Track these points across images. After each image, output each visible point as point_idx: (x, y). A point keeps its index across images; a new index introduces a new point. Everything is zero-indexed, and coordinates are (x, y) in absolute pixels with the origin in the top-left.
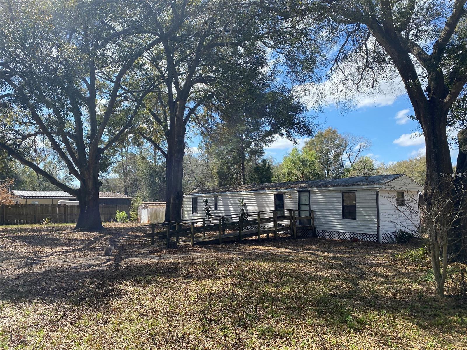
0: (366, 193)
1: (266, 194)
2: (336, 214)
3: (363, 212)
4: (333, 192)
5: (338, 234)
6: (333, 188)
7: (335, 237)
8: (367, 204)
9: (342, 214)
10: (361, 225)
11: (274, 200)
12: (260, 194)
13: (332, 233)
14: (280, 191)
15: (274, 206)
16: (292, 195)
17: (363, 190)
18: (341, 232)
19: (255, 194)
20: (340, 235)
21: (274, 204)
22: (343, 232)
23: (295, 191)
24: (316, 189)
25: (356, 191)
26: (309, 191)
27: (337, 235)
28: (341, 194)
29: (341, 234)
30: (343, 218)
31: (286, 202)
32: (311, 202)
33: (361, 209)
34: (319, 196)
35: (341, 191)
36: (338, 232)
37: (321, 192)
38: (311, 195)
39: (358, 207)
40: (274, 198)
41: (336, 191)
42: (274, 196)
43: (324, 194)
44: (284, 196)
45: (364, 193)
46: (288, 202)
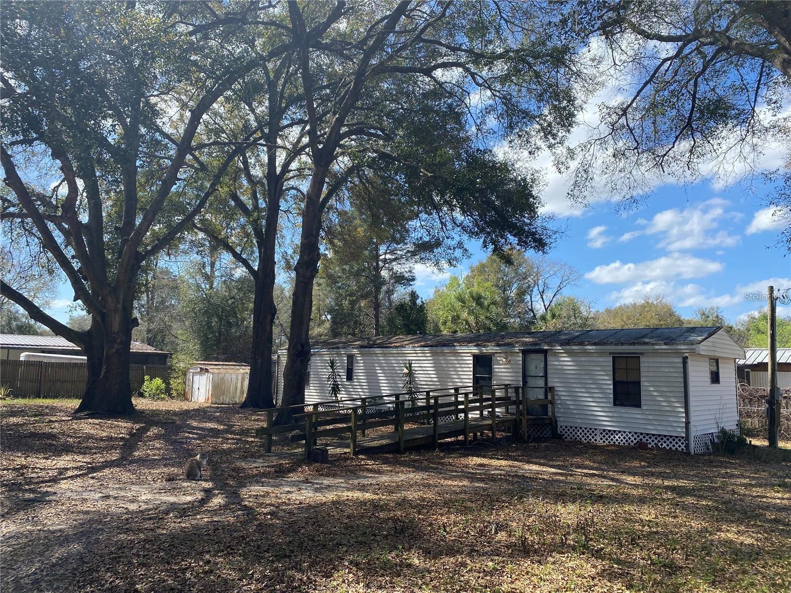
0: (663, 360)
1: (456, 354)
2: (600, 396)
3: (655, 394)
4: (595, 355)
5: (604, 434)
6: (594, 347)
7: (598, 439)
8: (663, 379)
9: (612, 396)
10: (650, 417)
11: (472, 366)
12: (444, 354)
13: (591, 432)
14: (484, 350)
15: (472, 377)
16: (509, 358)
17: (656, 353)
18: (610, 431)
19: (433, 354)
20: (607, 436)
21: (471, 373)
22: (615, 431)
23: (517, 349)
24: (559, 348)
25: (642, 354)
26: (545, 352)
27: (602, 436)
28: (611, 359)
29: (609, 434)
30: (615, 404)
31: (497, 370)
32: (549, 371)
33: (652, 389)
34: (566, 361)
35: (610, 353)
36: (604, 431)
37: (570, 353)
38: (549, 358)
39: (644, 383)
40: (472, 362)
41: (601, 354)
42: (472, 358)
43: (576, 359)
44: (494, 358)
45: (657, 359)
46: (500, 370)
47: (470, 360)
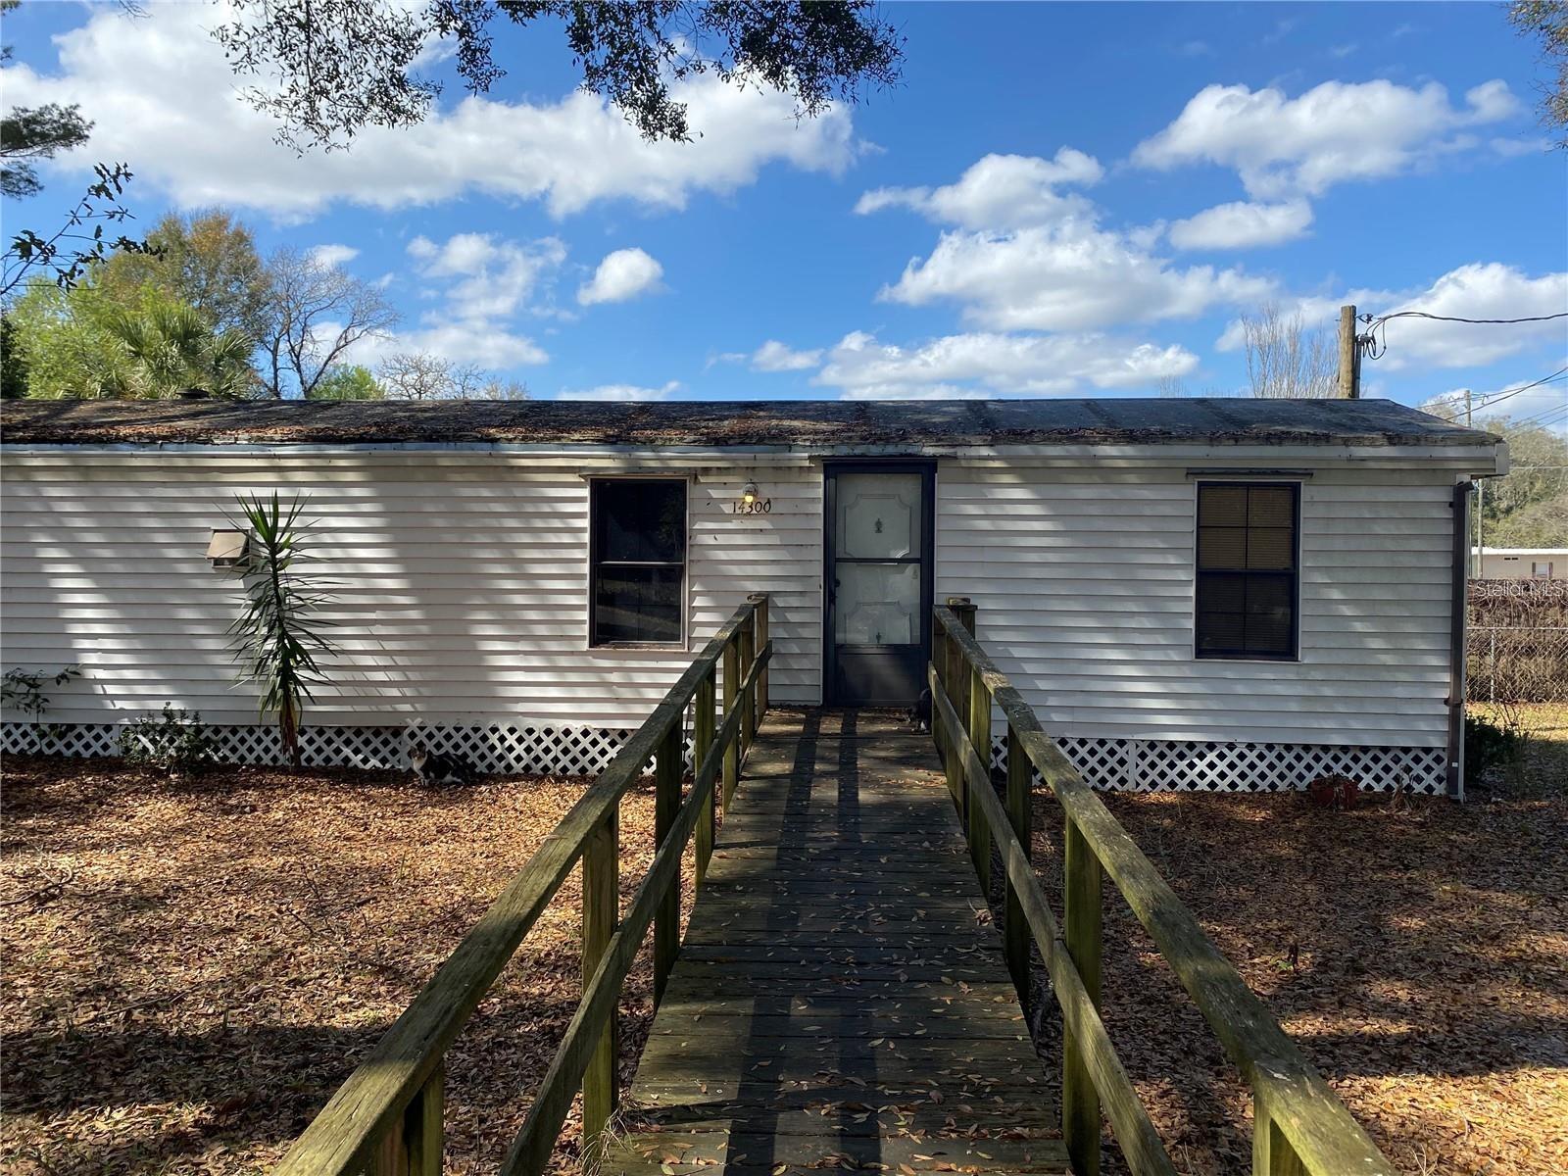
0: (1382, 495)
1: (506, 473)
2: (1147, 623)
3: (1347, 611)
4: (1132, 478)
5: (1152, 756)
6: (1129, 450)
7: (1133, 776)
8: (1381, 561)
9: (1191, 624)
10: (1327, 691)
11: (585, 523)
12: (437, 474)
13: (1102, 752)
14: (647, 458)
15: (586, 568)
16: (766, 491)
17: (1357, 472)
18: (1171, 745)
19: (377, 474)
20: (1163, 765)
21: (585, 554)
22: (1191, 745)
23: (801, 456)
24: (985, 451)
25: (1308, 474)
26: (926, 470)
27: (1144, 765)
28: (1190, 493)
29: (1172, 755)
30: (1201, 653)
31: (709, 540)
32: (940, 540)
33: (1336, 594)
34: (1015, 497)
35: (1191, 473)
36: (1152, 745)
37: (1029, 473)
38: (942, 491)
39: (1310, 576)
40: (586, 507)
41: (1154, 474)
42: (586, 492)
43: (1055, 491)
44: (693, 492)
45: (1362, 494)
46: (722, 539)
47: (579, 503)
